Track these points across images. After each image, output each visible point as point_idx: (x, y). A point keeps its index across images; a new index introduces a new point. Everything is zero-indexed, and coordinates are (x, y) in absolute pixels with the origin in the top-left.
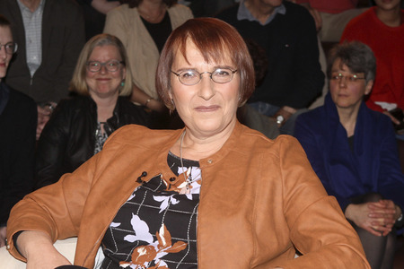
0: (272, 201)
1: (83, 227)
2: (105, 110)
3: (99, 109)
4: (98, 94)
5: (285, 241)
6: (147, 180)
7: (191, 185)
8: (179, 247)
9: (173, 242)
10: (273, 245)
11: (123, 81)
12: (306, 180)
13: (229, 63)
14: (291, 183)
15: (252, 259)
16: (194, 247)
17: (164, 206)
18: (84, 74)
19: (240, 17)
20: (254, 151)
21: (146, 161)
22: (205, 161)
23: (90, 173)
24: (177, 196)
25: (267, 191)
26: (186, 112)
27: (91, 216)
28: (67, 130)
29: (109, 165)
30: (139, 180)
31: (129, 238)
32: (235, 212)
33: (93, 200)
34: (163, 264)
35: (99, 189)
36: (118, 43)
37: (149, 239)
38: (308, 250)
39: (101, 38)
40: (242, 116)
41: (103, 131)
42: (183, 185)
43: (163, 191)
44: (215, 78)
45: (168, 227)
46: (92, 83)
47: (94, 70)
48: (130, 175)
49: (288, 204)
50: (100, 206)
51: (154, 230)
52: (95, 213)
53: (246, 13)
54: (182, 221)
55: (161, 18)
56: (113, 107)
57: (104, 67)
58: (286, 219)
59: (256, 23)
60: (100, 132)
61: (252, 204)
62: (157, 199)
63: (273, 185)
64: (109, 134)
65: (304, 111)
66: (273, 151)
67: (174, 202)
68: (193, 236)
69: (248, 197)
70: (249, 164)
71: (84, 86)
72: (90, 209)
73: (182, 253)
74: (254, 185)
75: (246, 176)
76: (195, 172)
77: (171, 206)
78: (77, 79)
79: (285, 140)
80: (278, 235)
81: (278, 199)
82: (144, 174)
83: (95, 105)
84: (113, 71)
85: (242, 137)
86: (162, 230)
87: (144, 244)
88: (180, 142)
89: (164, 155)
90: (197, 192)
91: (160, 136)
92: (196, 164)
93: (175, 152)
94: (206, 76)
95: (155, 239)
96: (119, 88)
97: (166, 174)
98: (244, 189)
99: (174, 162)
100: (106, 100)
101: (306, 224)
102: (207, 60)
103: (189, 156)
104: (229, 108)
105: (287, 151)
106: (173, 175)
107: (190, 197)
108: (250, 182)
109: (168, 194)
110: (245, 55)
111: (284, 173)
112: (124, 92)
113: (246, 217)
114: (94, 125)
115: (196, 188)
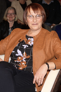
0: (50, 46)
1: (6, 52)
2: (11, 25)
3: (10, 24)
4: (9, 21)
5: (53, 55)
6: (21, 41)
7: (31, 42)
8: (28, 57)
9: (27, 56)
10: (50, 56)
11: (15, 18)
12: (58, 41)
13: (40, 14)
14: (54, 42)
15: (45, 60)
16: (32, 57)
17: (25, 47)
18: (6, 16)
19: (43, 3)
20: (46, 34)
21: (20, 37)
22: (34, 37)
23: (8, 39)
24: (28, 45)
25: (49, 44)
26: (30, 25)
27: (8, 49)
28: (2, 29)
29: (12, 37)
30: (19, 41)
31: (17, 55)
32: (41, 49)
33: (8, 46)
34: (25, 61)
35: (10, 43)
36: (14, 9)
37: (21, 55)
38: (58, 58)
39: (10, 8)
40: (43, 26)
41: (11, 29)
42: (29, 42)
43: (25, 44)
44: (37, 17)
45: (26, 52)
46: (8, 18)
47: (9, 15)
48: (17, 40)
49: (54, 47)
50: (10, 47)
51: (22, 53)
52: (9, 49)
53: (44, 2)
54: (29, 51)
55: (24, 3)
56: (13, 24)
57: (11, 14)
58: (53, 50)
59: (47, 4)
60: (10, 30)
61: (45, 47)
62: (23, 46)
63: (50, 42)
64: (12, 30)
65: (58, 25)
66: (50, 35)
67: (27, 46)
68: (32, 54)
69: (44, 45)
70: (45, 38)
71: (6, 19)
72: (8, 48)
73: (29, 58)
74: (46, 42)
75: (44, 41)
76: (32, 39)
77: (27, 47)
78: (5, 17)
79: (53, 32)
80: (51, 54)
81: (52, 46)
82: (20, 40)
83: (9, 23)
84: (13, 15)
85: (43, 31)
86: (24, 53)
87: (20, 56)
88: (29, 32)
89: (25, 35)
90: (33, 44)
91: (24, 31)
92: (32, 37)
93: (27, 35)
94: (35, 17)
95: (23, 55)
96: (15, 19)
97: (25, 40)
98: (43, 43)
99: (27, 37)
100: (11, 22)
101: (58, 52)
102: (35, 13)
103: (31, 35)
104: (40, 24)
105: (53, 34)
106: (27, 40)
107: (31, 45)
108: (45, 42)
109: (26, 44)
110: (44, 12)
111: (53, 39)
112: (16, 20)
113: (44, 50)
114: (9, 28)
115: (32, 43)
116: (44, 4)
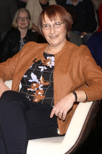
0: (78, 68)
1: (14, 76)
2: (23, 34)
3: (21, 34)
5: (83, 81)
6: (36, 61)
7: (51, 62)
8: (47, 83)
9: (45, 82)
10: (79, 83)
11: (29, 24)
12: (90, 61)
14: (85, 62)
15: (72, 88)
16: (52, 84)
17: (42, 70)
18: (17, 21)
20: (72, 51)
21: (36, 55)
22: (56, 54)
23: (17, 58)
24: (46, 66)
25: (77, 64)
28: (10, 41)
30: (34, 61)
31: (30, 81)
32: (66, 72)
33: (18, 68)
34: (41, 89)
35: (20, 64)
37: (37, 81)
38: (91, 84)
39: (23, 9)
41: (23, 41)
42: (48, 63)
45: (43, 77)
48: (31, 59)
49: (84, 69)
50: (20, 70)
51: (38, 78)
52: (18, 72)
54: (48, 75)
56: (26, 33)
58: (84, 74)
61: (72, 69)
63: (79, 62)
64: (25, 43)
66: (79, 51)
67: (46, 68)
68: (52, 79)
69: (70, 67)
70: (71, 56)
71: (16, 25)
73: (48, 86)
74: (72, 63)
75: (70, 60)
76: (53, 58)
77: (45, 70)
78: (14, 23)
79: (83, 46)
80: (81, 79)
81: (81, 67)
82: (35, 59)
83: (20, 32)
85: (69, 45)
86: (41, 78)
87: (35, 82)
89: (42, 53)
91: (41, 46)
92: (53, 55)
93: (46, 52)
95: (39, 81)
96: (28, 27)
97: (43, 59)
98: (69, 64)
99: (46, 55)
100: (23, 30)
101: (90, 76)
105: (83, 51)
106: (45, 60)
107: (51, 67)
108: (71, 62)
109: (43, 66)
111: (83, 58)
112: (30, 28)
113: (70, 73)
114: (20, 39)
115: (53, 64)
116: (69, 4)
